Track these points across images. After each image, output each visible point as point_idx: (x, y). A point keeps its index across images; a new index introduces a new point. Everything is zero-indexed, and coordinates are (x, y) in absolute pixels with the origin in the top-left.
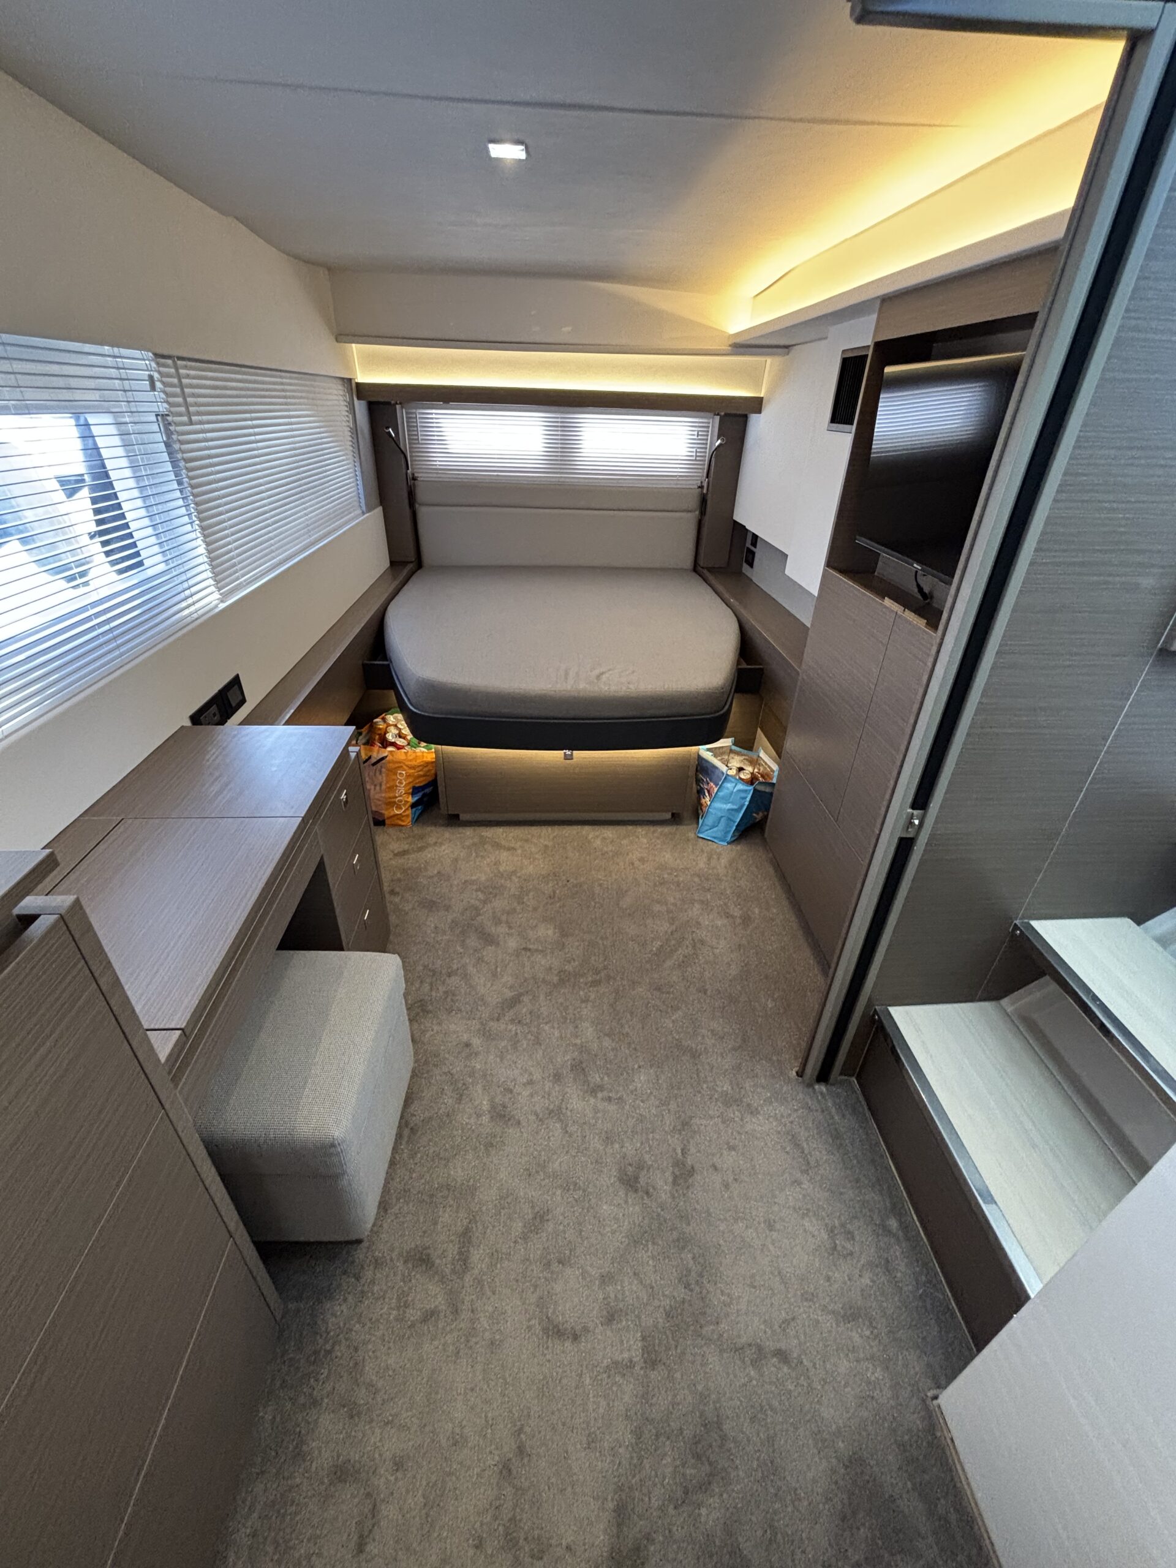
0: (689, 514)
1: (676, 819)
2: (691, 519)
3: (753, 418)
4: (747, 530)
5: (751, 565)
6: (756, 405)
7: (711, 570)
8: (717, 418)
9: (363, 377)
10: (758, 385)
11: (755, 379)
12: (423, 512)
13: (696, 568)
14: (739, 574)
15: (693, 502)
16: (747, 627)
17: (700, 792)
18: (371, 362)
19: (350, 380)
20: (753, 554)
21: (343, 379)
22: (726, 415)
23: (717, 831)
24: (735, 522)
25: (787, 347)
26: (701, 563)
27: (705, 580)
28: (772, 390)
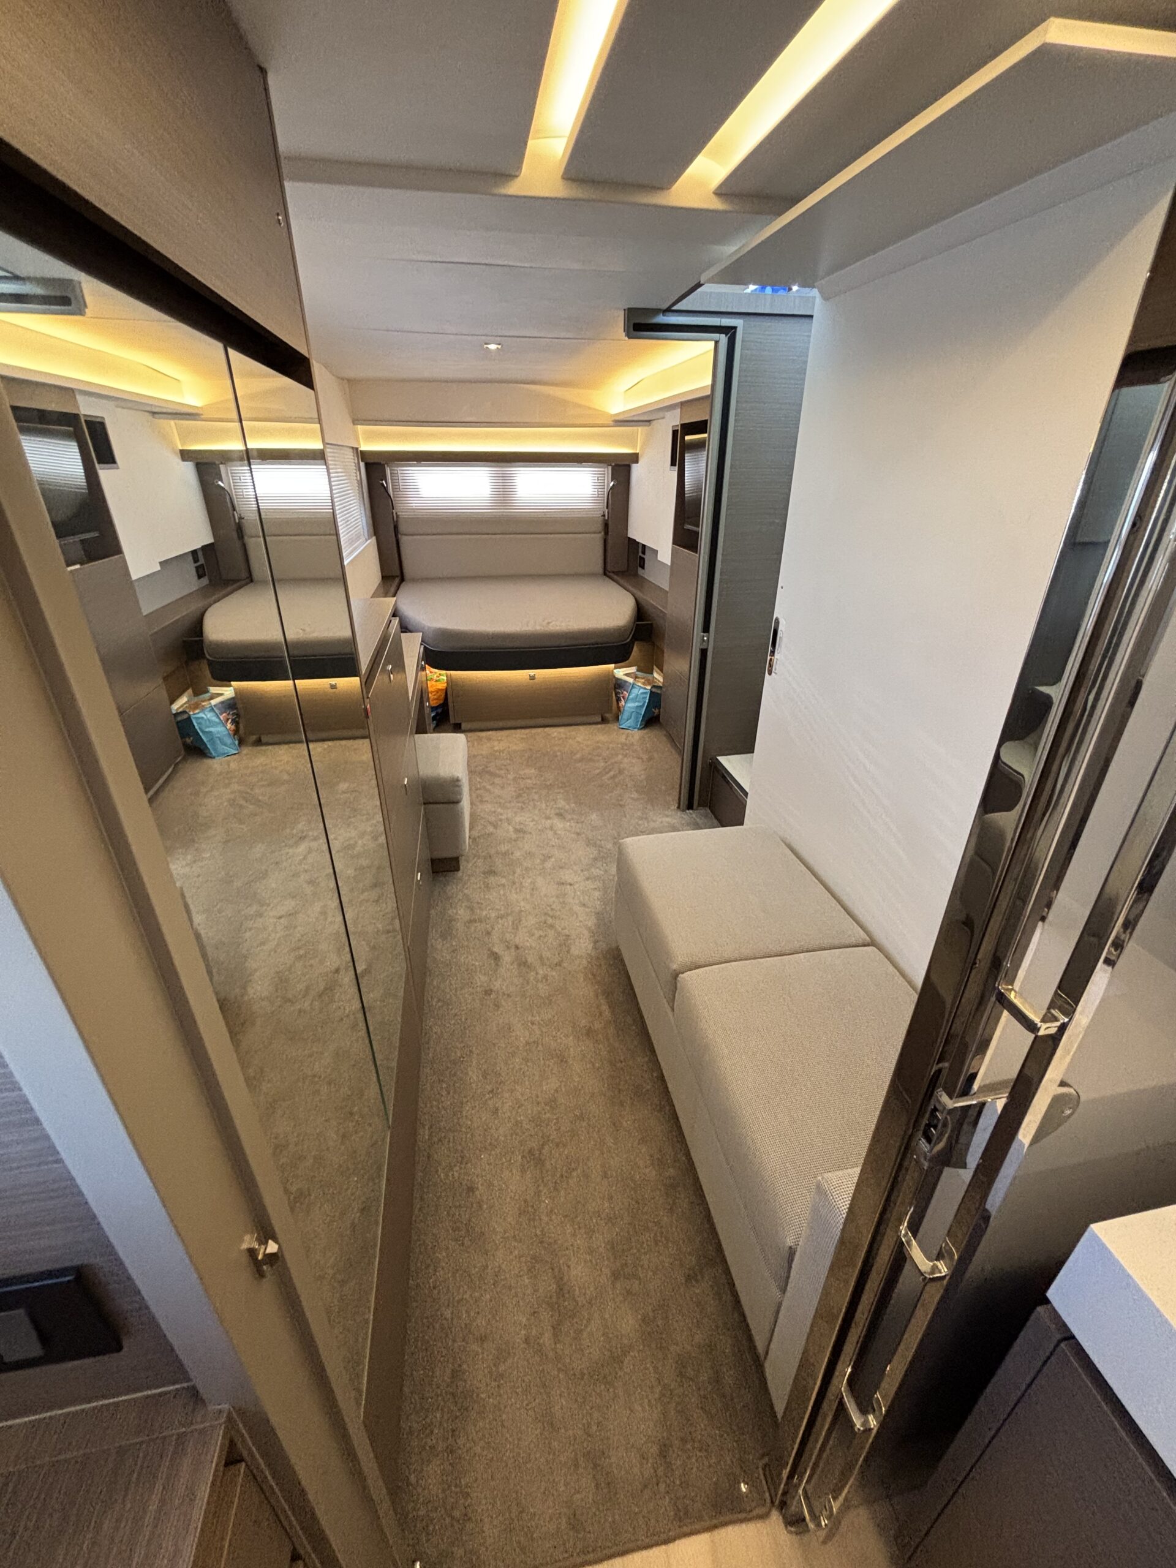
0: (596, 535)
1: (604, 721)
2: (599, 537)
3: (634, 467)
4: (638, 543)
5: (643, 567)
6: (635, 458)
7: (617, 573)
8: (610, 468)
9: (364, 447)
10: (635, 446)
11: (632, 441)
12: (404, 540)
13: (605, 573)
14: (636, 575)
15: (599, 527)
16: (640, 600)
17: (618, 700)
18: (370, 437)
19: (357, 449)
20: (644, 559)
21: (353, 448)
22: (617, 465)
23: (630, 723)
24: (630, 539)
25: (649, 421)
26: (609, 568)
27: (613, 580)
28: (642, 448)
